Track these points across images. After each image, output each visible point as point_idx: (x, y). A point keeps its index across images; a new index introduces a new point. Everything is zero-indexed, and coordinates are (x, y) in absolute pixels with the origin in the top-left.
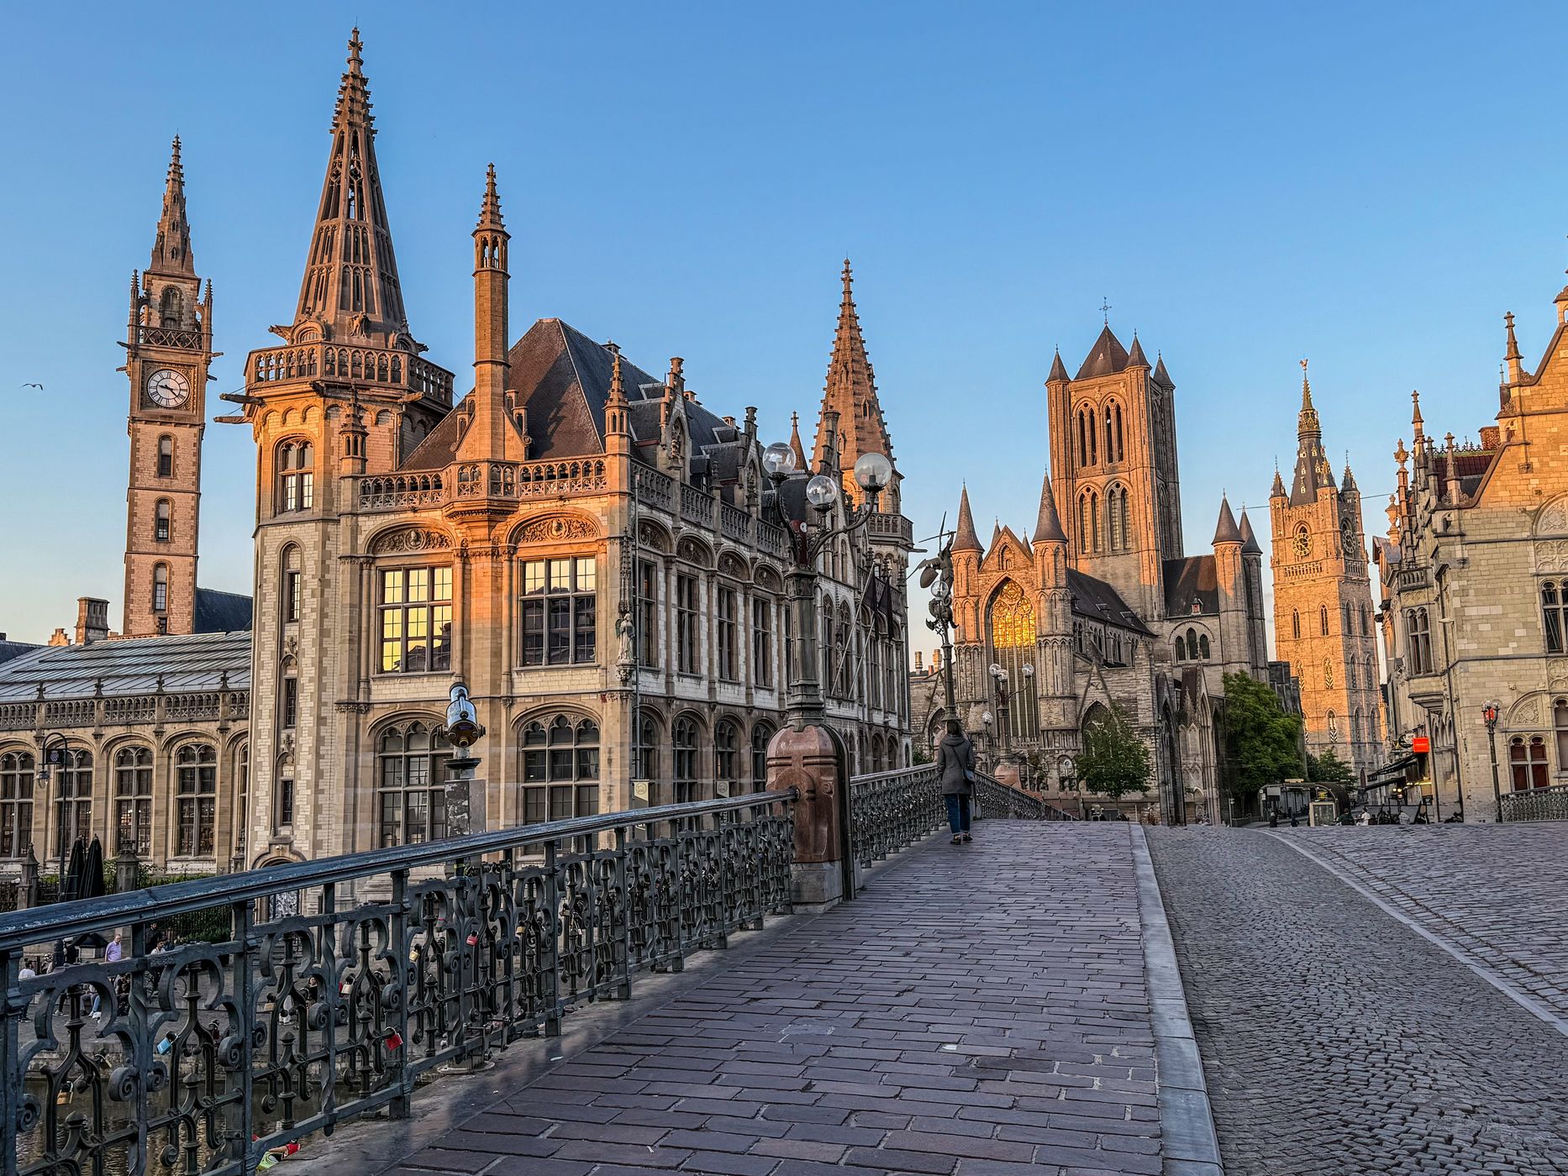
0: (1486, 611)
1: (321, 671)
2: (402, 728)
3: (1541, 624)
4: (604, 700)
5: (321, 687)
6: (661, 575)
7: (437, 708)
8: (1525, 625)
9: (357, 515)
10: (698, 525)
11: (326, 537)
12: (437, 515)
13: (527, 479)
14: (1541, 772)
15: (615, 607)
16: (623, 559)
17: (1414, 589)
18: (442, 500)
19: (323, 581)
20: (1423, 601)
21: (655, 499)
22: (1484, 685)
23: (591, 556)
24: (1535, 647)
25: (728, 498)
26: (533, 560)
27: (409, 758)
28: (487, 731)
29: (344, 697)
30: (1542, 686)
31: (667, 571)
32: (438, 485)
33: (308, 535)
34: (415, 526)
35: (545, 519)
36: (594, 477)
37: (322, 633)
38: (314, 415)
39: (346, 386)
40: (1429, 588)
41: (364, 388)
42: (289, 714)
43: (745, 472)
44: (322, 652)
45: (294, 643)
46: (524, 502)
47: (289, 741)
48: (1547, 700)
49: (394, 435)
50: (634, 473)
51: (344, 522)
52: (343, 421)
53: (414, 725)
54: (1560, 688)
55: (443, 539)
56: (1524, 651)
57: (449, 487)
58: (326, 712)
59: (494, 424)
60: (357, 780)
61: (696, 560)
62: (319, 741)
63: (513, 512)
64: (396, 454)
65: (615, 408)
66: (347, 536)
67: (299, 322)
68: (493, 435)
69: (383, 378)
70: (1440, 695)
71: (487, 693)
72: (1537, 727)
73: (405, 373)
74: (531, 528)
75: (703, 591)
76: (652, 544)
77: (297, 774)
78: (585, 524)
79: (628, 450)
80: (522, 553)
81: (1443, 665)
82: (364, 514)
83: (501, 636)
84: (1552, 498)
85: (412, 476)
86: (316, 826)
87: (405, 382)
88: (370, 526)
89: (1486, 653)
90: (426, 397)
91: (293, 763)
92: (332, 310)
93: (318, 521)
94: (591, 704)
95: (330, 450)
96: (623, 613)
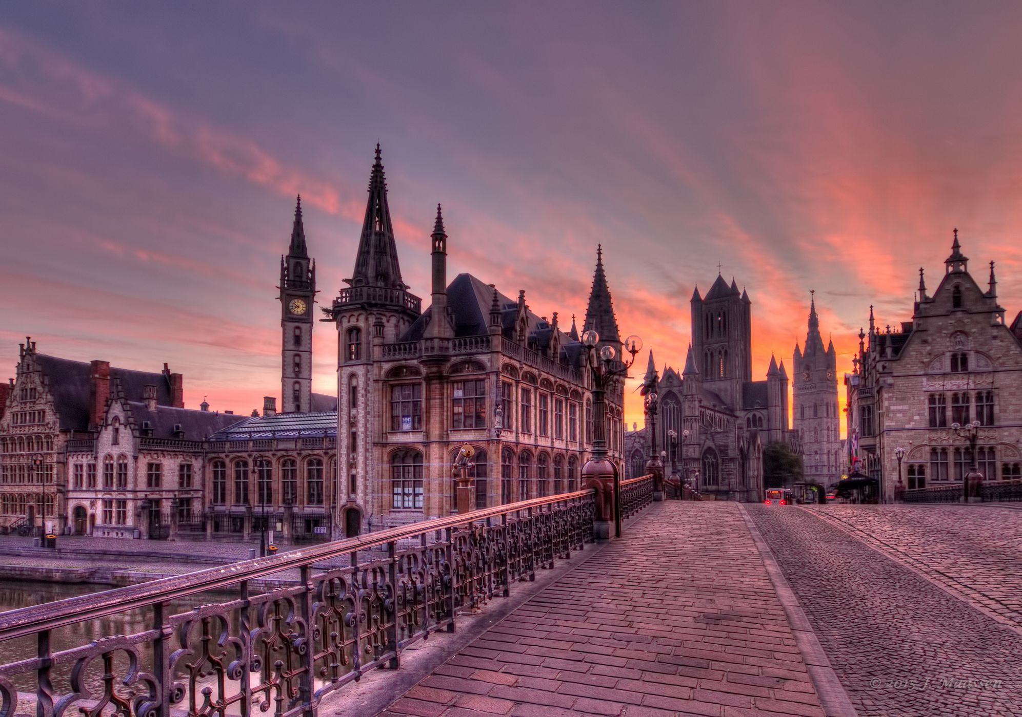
0: (900, 408)
1: (366, 429)
2: (401, 454)
3: (927, 413)
4: (489, 444)
5: (366, 436)
6: (514, 389)
7: (416, 446)
8: (920, 414)
9: (381, 362)
10: (531, 366)
11: (367, 371)
12: (415, 362)
13: (455, 345)
14: (922, 482)
15: (494, 403)
16: (497, 381)
17: (865, 397)
18: (417, 355)
19: (366, 391)
20: (869, 402)
21: (512, 355)
22: (897, 442)
23: (483, 380)
24: (924, 424)
25: (545, 353)
26: (457, 382)
27: (404, 466)
28: (437, 456)
29: (376, 440)
30: (925, 442)
31: (517, 386)
32: (415, 348)
33: (360, 370)
34: (406, 367)
35: (463, 363)
36: (485, 344)
37: (367, 413)
38: (362, 318)
39: (376, 305)
40: (873, 397)
41: (383, 306)
42: (353, 447)
43: (552, 343)
44: (367, 421)
45: (355, 417)
46: (454, 356)
47: (354, 459)
48: (927, 448)
49: (397, 326)
50: (503, 343)
51: (375, 365)
52: (374, 320)
53: (406, 453)
54: (934, 443)
55: (417, 372)
56: (918, 426)
57: (421, 349)
58: (369, 447)
59: (440, 320)
60: (382, 475)
61: (530, 382)
62: (366, 459)
63: (449, 361)
64: (397, 335)
65: (494, 313)
66: (376, 371)
67: (355, 277)
68: (440, 326)
69: (392, 301)
70: (875, 445)
71: (438, 440)
72: (921, 461)
73: (401, 299)
74: (456, 368)
75: (532, 396)
76: (511, 375)
77: (357, 472)
78: (480, 366)
79: (500, 333)
80: (452, 379)
81: (877, 432)
82: (384, 361)
83: (443, 415)
84: (937, 356)
85: (404, 344)
86: (366, 495)
87: (401, 302)
88: (386, 366)
89: (900, 427)
90: (410, 309)
91: (356, 468)
92: (369, 271)
93: (364, 364)
94: (483, 445)
95: (369, 333)
96: (497, 405)
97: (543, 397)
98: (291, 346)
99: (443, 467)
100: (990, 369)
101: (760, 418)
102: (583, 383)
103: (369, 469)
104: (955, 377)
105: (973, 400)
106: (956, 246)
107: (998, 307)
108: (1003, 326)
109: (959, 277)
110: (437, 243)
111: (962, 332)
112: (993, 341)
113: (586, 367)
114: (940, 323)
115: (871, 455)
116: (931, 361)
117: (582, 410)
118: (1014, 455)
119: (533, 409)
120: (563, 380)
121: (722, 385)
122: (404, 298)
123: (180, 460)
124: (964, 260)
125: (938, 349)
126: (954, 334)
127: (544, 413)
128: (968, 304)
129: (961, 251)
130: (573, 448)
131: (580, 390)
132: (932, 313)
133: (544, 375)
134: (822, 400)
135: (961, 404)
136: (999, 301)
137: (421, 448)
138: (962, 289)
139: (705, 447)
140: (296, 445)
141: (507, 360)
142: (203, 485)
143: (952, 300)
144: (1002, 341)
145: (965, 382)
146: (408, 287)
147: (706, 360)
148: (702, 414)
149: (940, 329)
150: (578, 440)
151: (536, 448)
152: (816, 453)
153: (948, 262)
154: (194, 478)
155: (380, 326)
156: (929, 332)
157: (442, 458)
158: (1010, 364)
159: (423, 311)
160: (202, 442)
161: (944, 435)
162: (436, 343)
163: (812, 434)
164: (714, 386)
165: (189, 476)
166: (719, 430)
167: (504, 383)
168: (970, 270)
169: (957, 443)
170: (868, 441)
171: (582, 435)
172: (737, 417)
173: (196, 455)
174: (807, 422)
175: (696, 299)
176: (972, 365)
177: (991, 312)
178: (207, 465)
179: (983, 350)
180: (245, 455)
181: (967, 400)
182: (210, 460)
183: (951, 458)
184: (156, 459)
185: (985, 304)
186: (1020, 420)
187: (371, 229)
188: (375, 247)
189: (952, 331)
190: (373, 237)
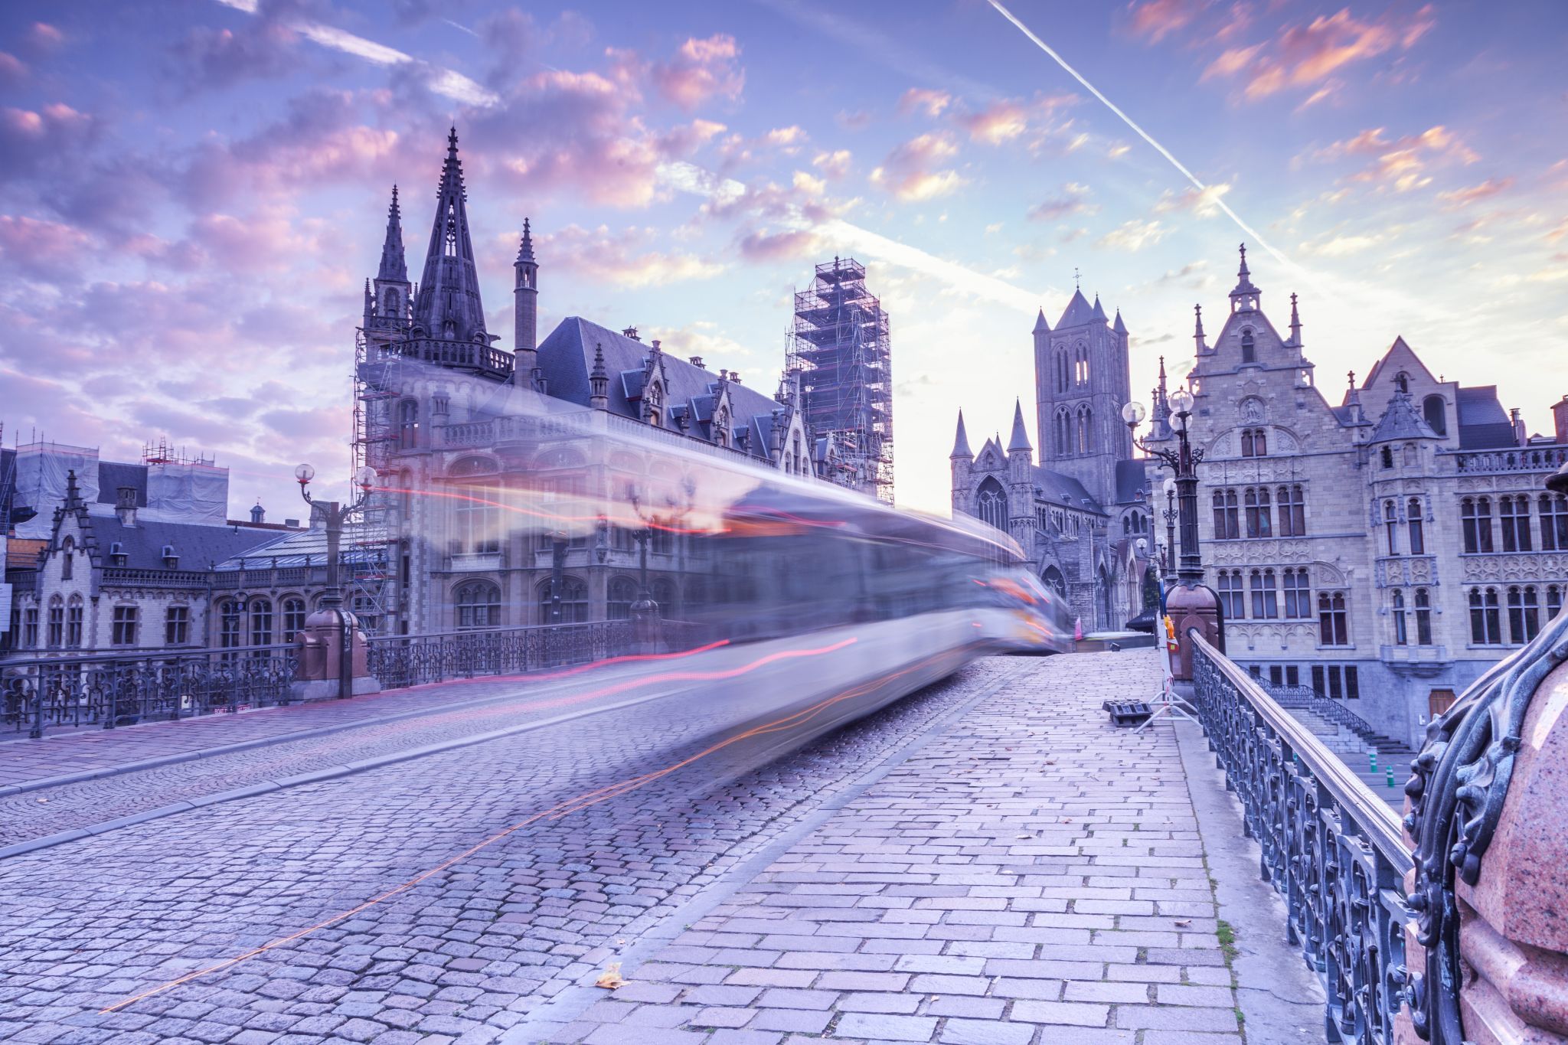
1: (422, 552)
2: (470, 589)
4: (588, 573)
5: (423, 562)
7: (491, 576)
9: (442, 451)
11: (425, 465)
12: (489, 451)
13: (543, 426)
16: (602, 478)
18: (491, 441)
19: (424, 494)
23: (584, 476)
24: (1208, 535)
26: (549, 480)
27: (475, 608)
28: (519, 591)
29: (435, 569)
30: (1209, 562)
31: (642, 484)
32: (490, 431)
33: (415, 464)
34: (477, 458)
35: (556, 451)
36: (584, 424)
37: (423, 528)
38: (418, 386)
39: (438, 367)
41: (449, 367)
42: (405, 578)
44: (423, 540)
45: (407, 534)
46: (542, 440)
47: (405, 597)
48: (1212, 572)
49: (470, 397)
50: (609, 422)
51: (435, 456)
52: (435, 390)
53: (479, 587)
54: (1222, 563)
55: (492, 466)
57: (496, 432)
58: (426, 578)
60: (443, 621)
62: (422, 596)
63: (535, 447)
65: (597, 378)
66: (436, 465)
69: (462, 360)
71: (520, 567)
74: (546, 460)
76: (630, 467)
77: (409, 617)
78: (578, 456)
79: (607, 405)
80: (540, 476)
82: (446, 451)
84: (1222, 434)
85: (474, 425)
88: (449, 458)
91: (407, 610)
92: (433, 317)
93: (421, 455)
94: (582, 574)
95: (428, 409)
99: (527, 607)
100: (1296, 452)
103: (425, 611)
104: (1248, 465)
105: (1274, 498)
106: (1244, 272)
107: (1303, 361)
108: (1311, 388)
109: (1249, 318)
110: (523, 275)
111: (1255, 397)
112: (1299, 411)
114: (1225, 386)
116: (1213, 442)
118: (1334, 580)
123: (168, 601)
124: (1255, 293)
125: (1223, 423)
126: (1244, 401)
128: (1262, 356)
129: (1251, 279)
132: (1213, 371)
135: (1258, 504)
136: (1305, 353)
137: (497, 579)
138: (1254, 334)
141: (617, 445)
142: (207, 640)
143: (1241, 350)
144: (1310, 411)
145: (1262, 471)
149: (1225, 394)
153: (1234, 296)
154: (191, 629)
155: (442, 397)
156: (1210, 399)
157: (525, 594)
158: (1324, 446)
160: (206, 574)
161: (1235, 551)
162: (516, 423)
165: (183, 625)
167: (617, 480)
168: (1262, 309)
169: (1254, 562)
173: (195, 593)
176: (1272, 449)
177: (1294, 369)
178: (213, 609)
179: (1286, 424)
180: (266, 591)
181: (1266, 498)
182: (217, 601)
183: (1247, 587)
184: (128, 601)
185: (1285, 356)
186: (1342, 526)
187: (438, 253)
188: (444, 280)
189: (1242, 396)
190: (440, 266)
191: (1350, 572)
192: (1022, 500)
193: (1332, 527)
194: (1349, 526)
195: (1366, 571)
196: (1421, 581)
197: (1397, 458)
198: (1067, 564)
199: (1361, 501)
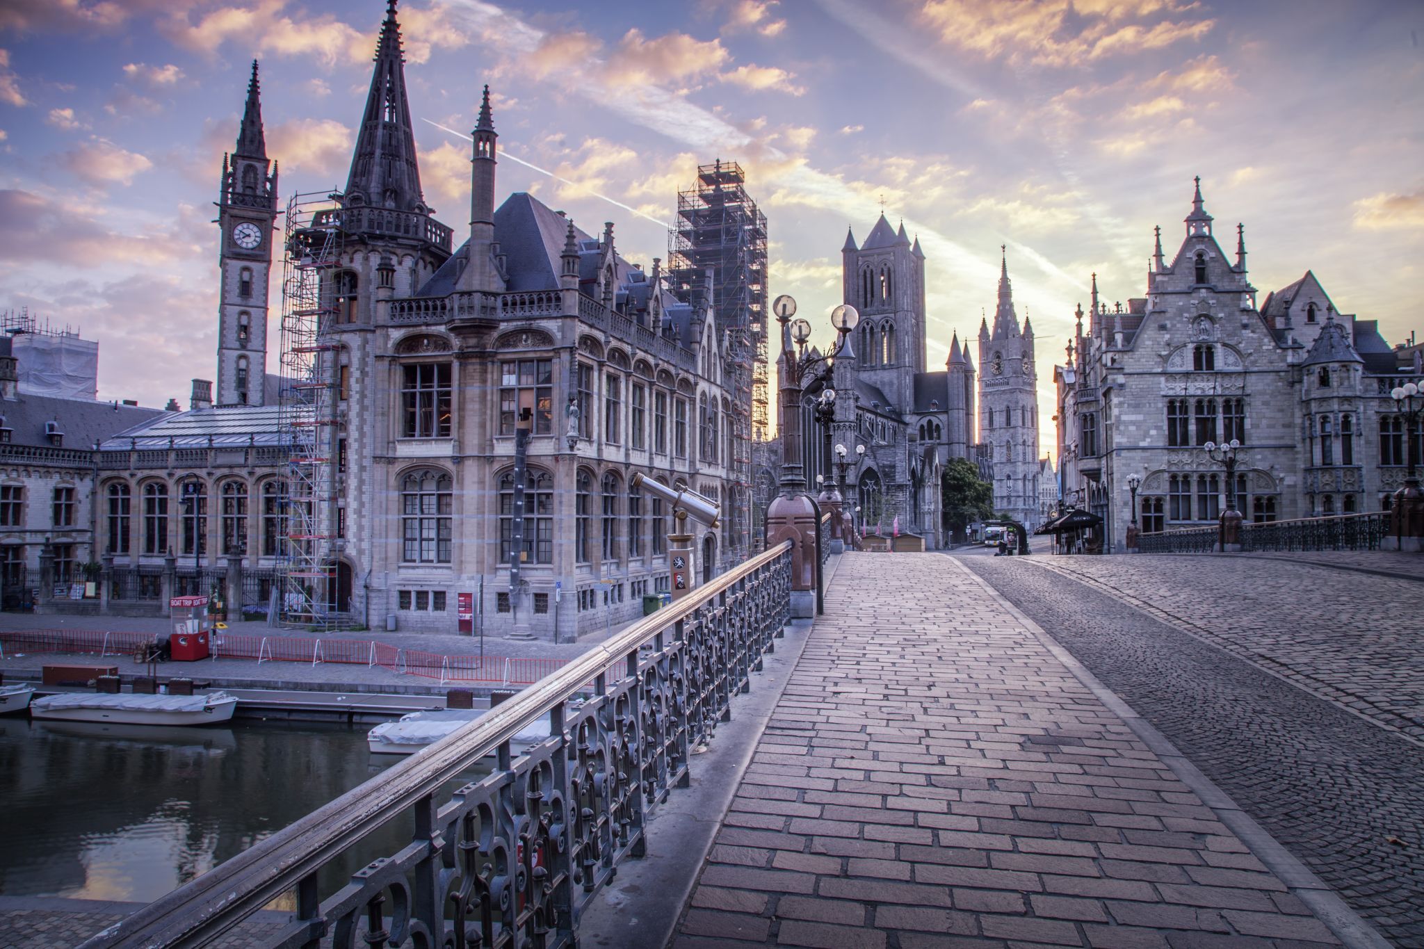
0: (1133, 417)
1: (363, 434)
2: (417, 476)
3: (1166, 427)
4: (557, 460)
5: (362, 446)
6: (596, 374)
7: (442, 462)
8: (1157, 428)
9: (387, 327)
10: (621, 340)
11: (366, 342)
12: (442, 328)
13: (505, 304)
14: (1159, 521)
15: (566, 396)
16: (571, 362)
17: (1087, 402)
18: (446, 318)
19: (363, 373)
20: (1092, 409)
21: (593, 321)
22: (1129, 465)
23: (549, 360)
24: (1162, 442)
25: (641, 321)
26: (509, 362)
27: (422, 495)
28: (476, 479)
29: (378, 453)
30: (1164, 467)
31: (600, 371)
32: (444, 307)
33: (354, 340)
34: (427, 336)
35: (518, 332)
36: (553, 304)
37: (363, 408)
38: (359, 257)
39: (381, 237)
40: (1097, 401)
41: (394, 238)
42: (340, 464)
43: (652, 304)
44: (363, 421)
45: (344, 415)
46: (503, 321)
47: (342, 482)
48: (1166, 475)
49: (414, 271)
50: (581, 303)
51: (378, 332)
52: (378, 261)
53: (426, 473)
54: (1174, 469)
55: (446, 345)
56: (1155, 444)
57: (452, 309)
58: (366, 463)
59: (483, 265)
60: (387, 509)
61: (619, 364)
62: (361, 482)
63: (495, 328)
64: (414, 285)
65: (569, 256)
66: (380, 341)
67: (348, 192)
68: (482, 273)
69: (407, 231)
70: (1099, 470)
71: (476, 453)
72: (1159, 492)
73: (422, 229)
74: (508, 339)
75: (623, 386)
76: (591, 352)
77: (347, 504)
78: (545, 337)
79: (577, 287)
80: (500, 357)
81: (1103, 451)
82: (392, 327)
83: (485, 413)
84: (1177, 348)
85: (425, 300)
86: (361, 540)
87: (421, 235)
88: (396, 335)
89: (1132, 445)
90: (434, 245)
91: (345, 496)
92: (373, 185)
93: (361, 330)
94: (548, 463)
95: (369, 281)
96: (571, 400)
97: (638, 387)
98: (234, 296)
99: (484, 496)
100: (1240, 369)
101: (938, 426)
102: (696, 369)
103: (366, 498)
104: (1199, 378)
105: (1221, 410)
106: (1198, 200)
107: (1248, 285)
108: (1254, 311)
109: (1202, 242)
110: (481, 144)
111: (1207, 316)
112: (1244, 331)
113: (700, 343)
114: (1181, 303)
115: (1093, 484)
116: (1169, 355)
117: (694, 409)
118: (1267, 486)
119: (622, 406)
120: (668, 362)
121: (886, 376)
122: (426, 229)
123: (55, 481)
124: (1207, 220)
125: (1179, 338)
126: (1197, 319)
127: (638, 413)
128: (1213, 281)
129: (1205, 208)
130: (681, 469)
131: (691, 378)
132: (1170, 289)
133: (640, 354)
134: (1017, 403)
135: (1205, 415)
136: (1249, 278)
137: (450, 466)
138: (1206, 258)
139: (864, 468)
140: (246, 459)
141: (586, 329)
142: (93, 522)
143: (1194, 272)
144: (1254, 331)
145: (1211, 384)
146: (432, 211)
147: (864, 337)
148: (859, 418)
149: (1181, 311)
150: (687, 456)
151: (627, 468)
152: (1009, 477)
153: (1189, 221)
154: (77, 511)
155: (387, 270)
156: (1168, 315)
157: (481, 482)
158: (1263, 364)
159: (454, 250)
160: (92, 452)
161: (1185, 457)
162: (477, 299)
163: (1004, 450)
164: (874, 378)
165: (69, 507)
166: (882, 443)
167: (581, 365)
168: (1214, 235)
169: (1202, 468)
170: (1090, 464)
171: (694, 447)
172: (906, 424)
173: (81, 472)
174: (997, 433)
175: (849, 248)
176: (1219, 364)
177: (1240, 292)
178: (99, 490)
179: (1232, 342)
180: (163, 473)
181: (1213, 409)
182: (104, 482)
183: (1194, 489)
184: (15, 480)
185: (1233, 280)
186: (1276, 438)
187: (377, 118)
188: (383, 147)
189: (1195, 314)
190: (380, 132)
191: (1282, 480)
192: (845, 405)
193: (1268, 438)
194: (1282, 438)
195: (1294, 478)
196: (1349, 488)
197: (1334, 379)
198: (884, 466)
199: (1293, 415)
